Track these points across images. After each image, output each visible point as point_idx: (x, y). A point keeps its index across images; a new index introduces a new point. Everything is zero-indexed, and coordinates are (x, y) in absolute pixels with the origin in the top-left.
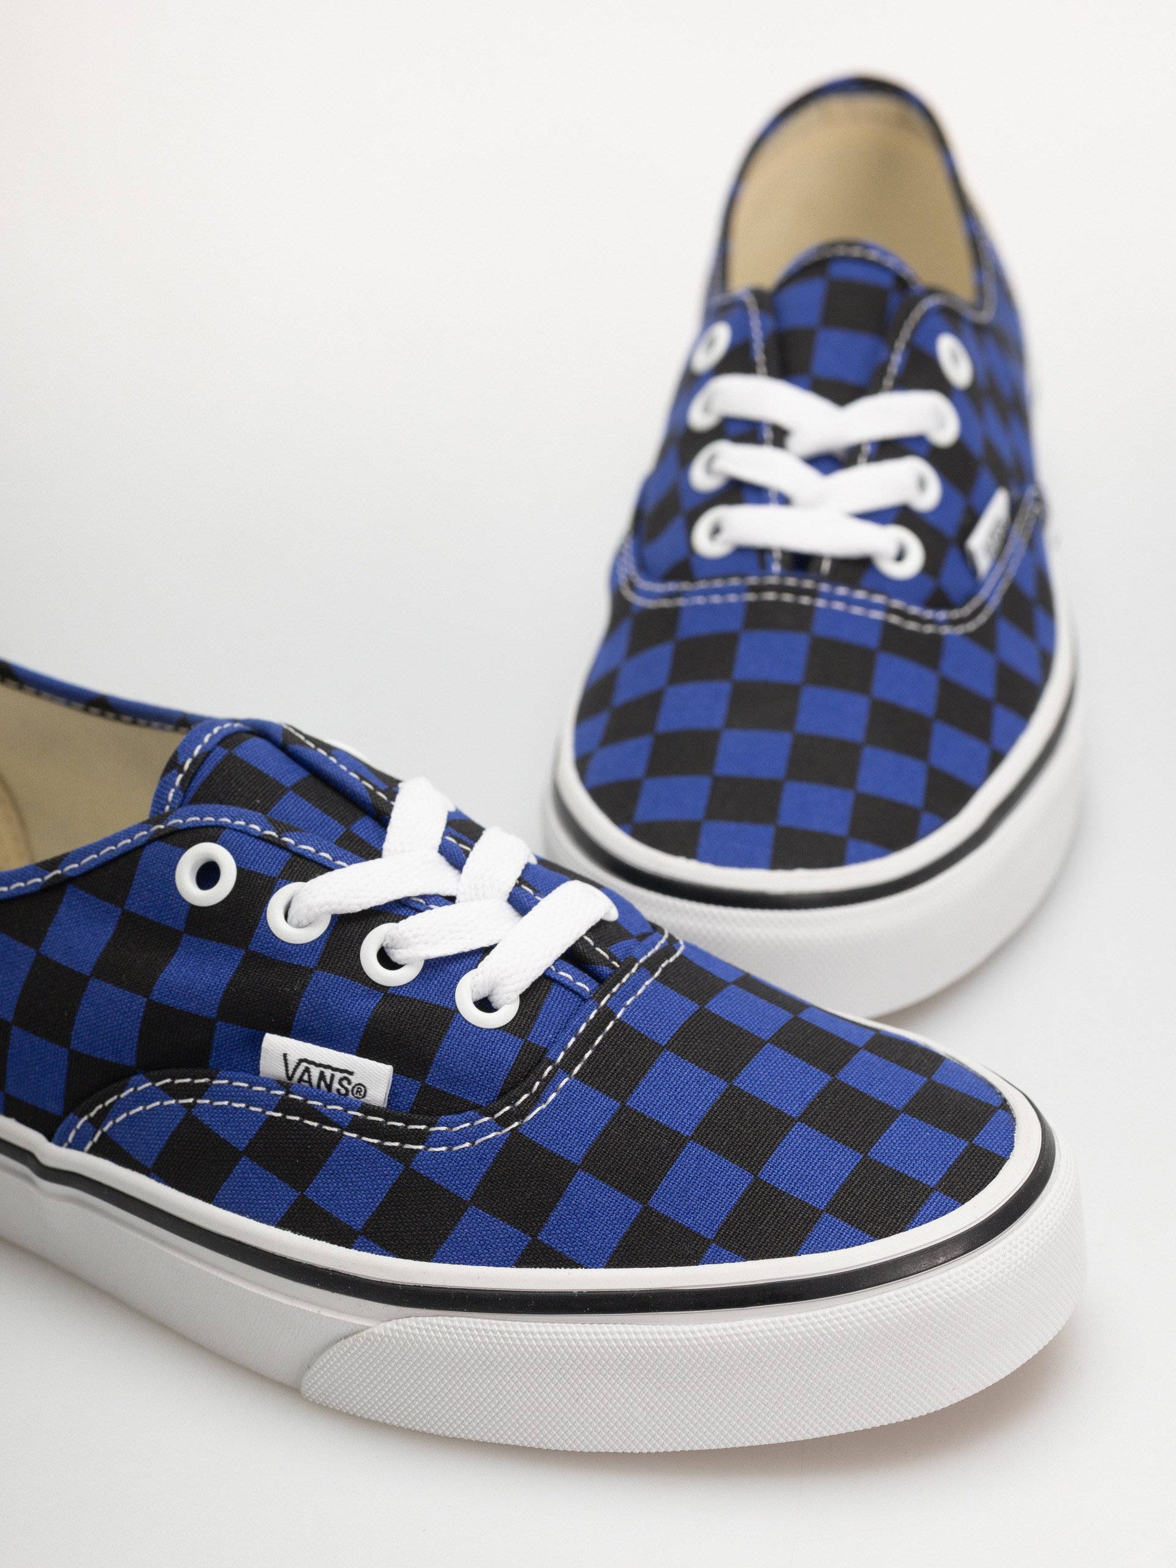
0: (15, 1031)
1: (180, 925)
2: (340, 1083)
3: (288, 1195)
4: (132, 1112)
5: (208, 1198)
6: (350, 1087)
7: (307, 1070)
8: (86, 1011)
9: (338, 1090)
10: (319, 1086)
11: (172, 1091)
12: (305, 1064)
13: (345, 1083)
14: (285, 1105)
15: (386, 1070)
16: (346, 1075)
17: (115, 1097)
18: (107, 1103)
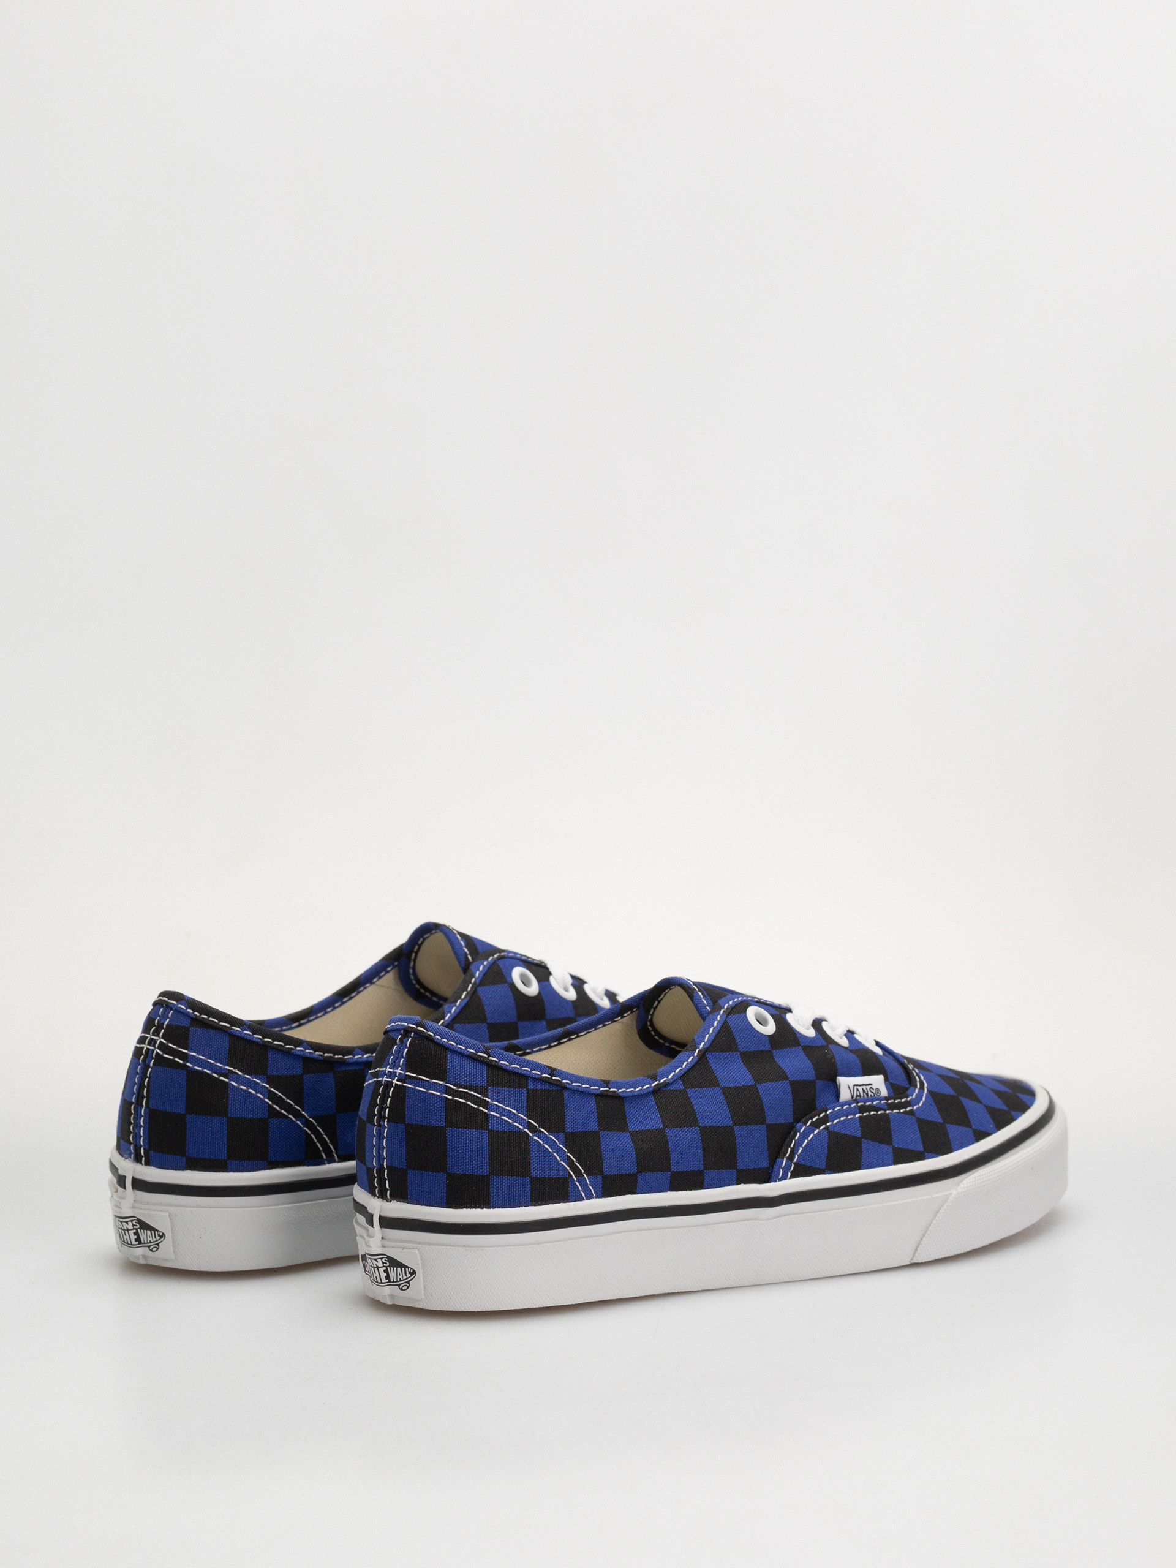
0: (737, 1128)
1: (768, 1048)
2: (871, 1091)
3: (887, 1149)
4: (804, 1145)
5: (857, 1167)
6: (874, 1092)
7: (858, 1090)
8: (766, 1100)
9: (871, 1095)
10: (864, 1096)
11: (816, 1125)
12: (856, 1087)
13: (872, 1090)
14: (862, 1109)
15: (881, 1077)
16: (870, 1086)
17: (794, 1141)
18: (792, 1146)
